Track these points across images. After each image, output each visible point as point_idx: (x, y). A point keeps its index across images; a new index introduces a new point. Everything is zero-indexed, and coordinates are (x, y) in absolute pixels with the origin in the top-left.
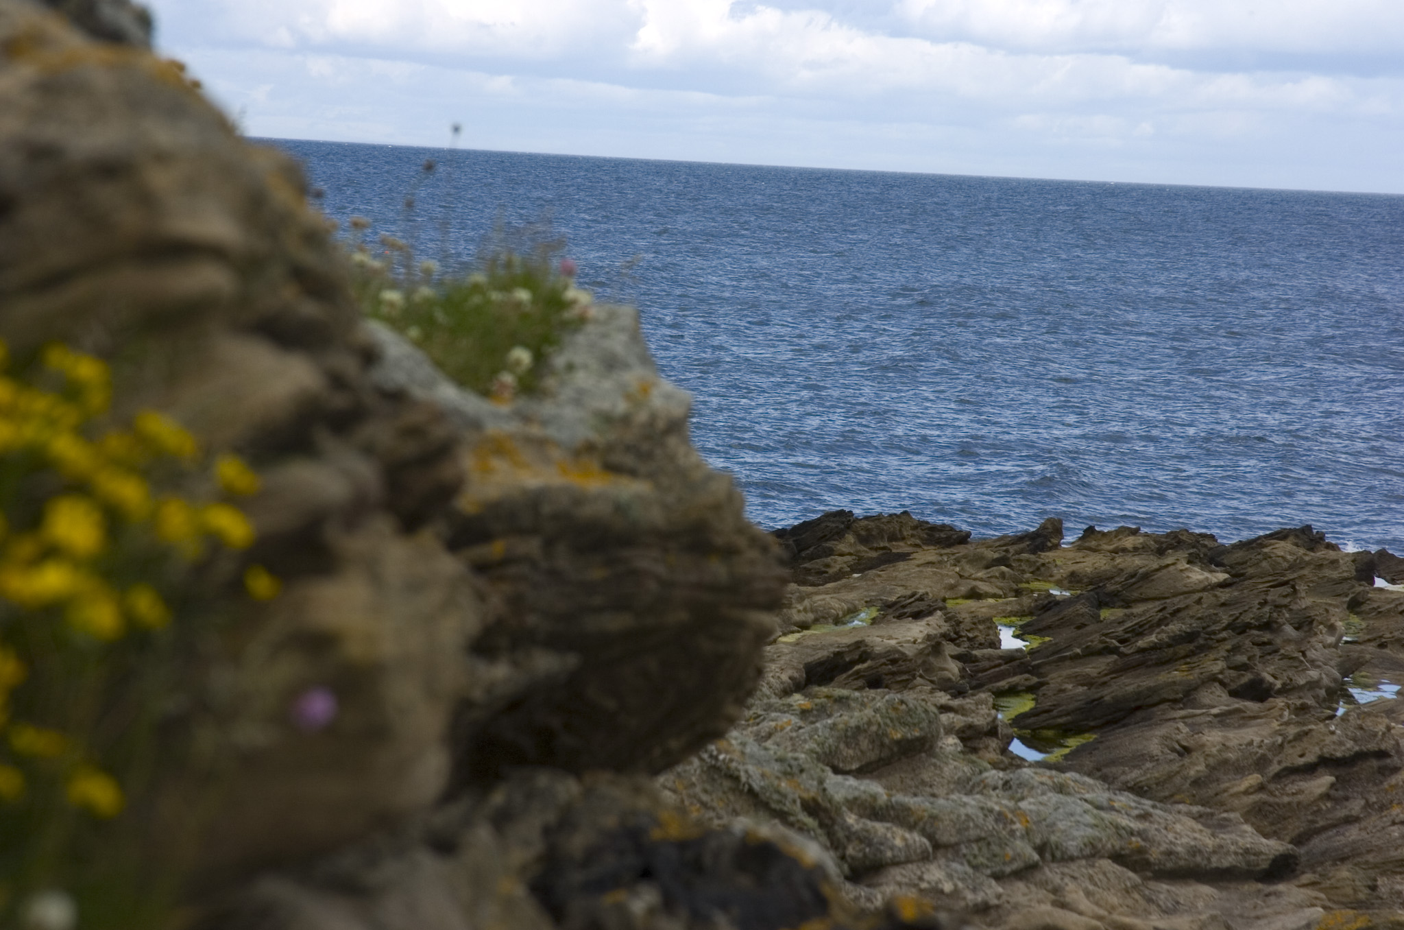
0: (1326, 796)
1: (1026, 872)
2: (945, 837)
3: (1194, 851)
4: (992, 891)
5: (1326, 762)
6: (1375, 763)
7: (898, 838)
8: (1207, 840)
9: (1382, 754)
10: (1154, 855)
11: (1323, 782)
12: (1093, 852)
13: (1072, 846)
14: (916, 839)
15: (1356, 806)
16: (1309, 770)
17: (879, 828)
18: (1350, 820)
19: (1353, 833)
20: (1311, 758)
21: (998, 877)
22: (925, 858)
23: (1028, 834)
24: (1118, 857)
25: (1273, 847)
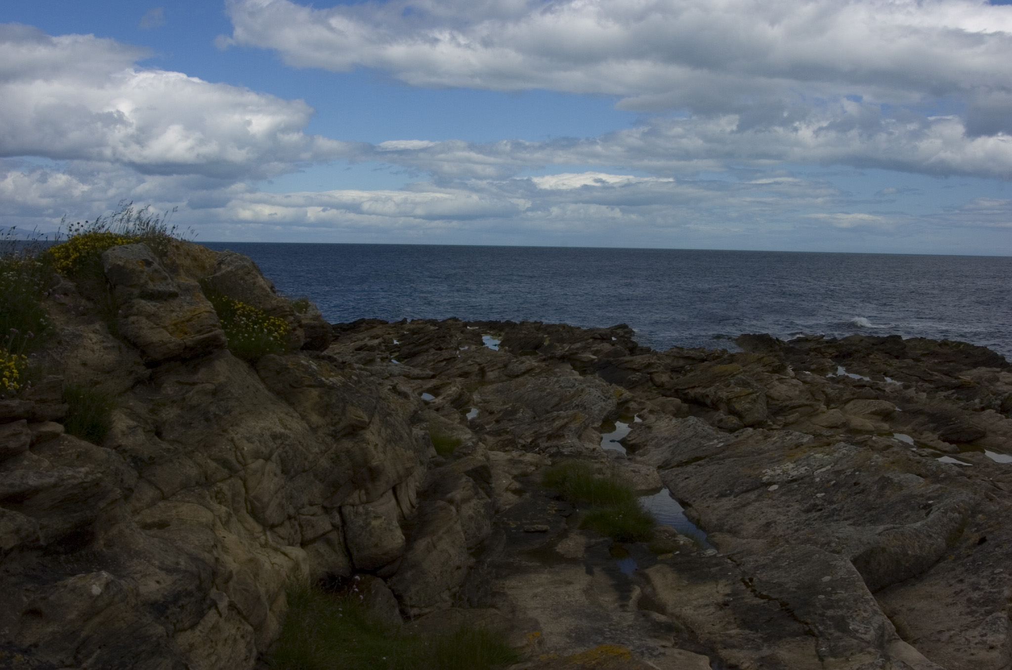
0: (445, 365)
1: (387, 378)
2: (374, 373)
3: (418, 374)
4: (381, 381)
5: (445, 360)
6: (453, 359)
7: (365, 373)
8: (421, 373)
9: (454, 358)
10: (411, 375)
11: (444, 363)
12: (400, 375)
13: (396, 374)
14: (369, 373)
15: (450, 367)
16: (442, 361)
17: (362, 372)
18: (448, 369)
19: (449, 371)
20: (442, 359)
21: (383, 379)
22: (370, 376)
23: (388, 372)
24: (404, 376)
25: (432, 373)
